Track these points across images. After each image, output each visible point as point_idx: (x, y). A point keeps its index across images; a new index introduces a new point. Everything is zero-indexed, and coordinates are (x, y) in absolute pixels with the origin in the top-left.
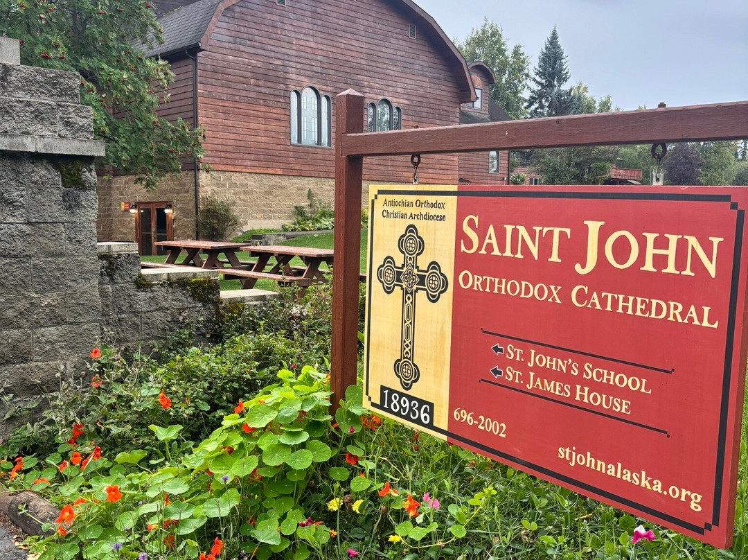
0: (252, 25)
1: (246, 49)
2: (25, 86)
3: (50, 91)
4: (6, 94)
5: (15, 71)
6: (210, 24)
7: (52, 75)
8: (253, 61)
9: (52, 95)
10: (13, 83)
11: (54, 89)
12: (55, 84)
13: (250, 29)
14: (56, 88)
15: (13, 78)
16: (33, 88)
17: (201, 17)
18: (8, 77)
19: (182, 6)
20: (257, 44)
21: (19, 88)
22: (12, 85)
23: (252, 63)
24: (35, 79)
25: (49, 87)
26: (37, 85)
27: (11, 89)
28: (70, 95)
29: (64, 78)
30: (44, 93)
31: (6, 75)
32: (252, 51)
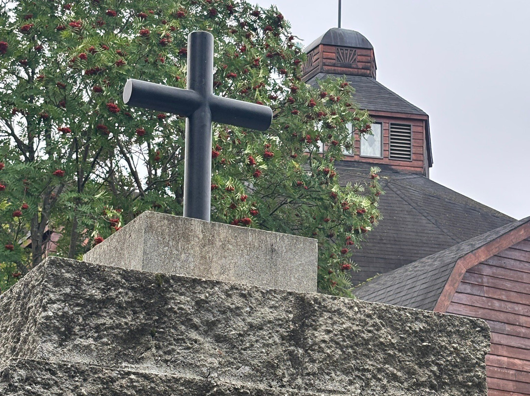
0: (514, 297)
1: (504, 340)
2: (347, 358)
3: (410, 373)
4: (299, 381)
5: (326, 315)
6: (442, 297)
7: (418, 326)
8: (517, 361)
9: (418, 385)
10: (321, 350)
11: (421, 365)
12: (425, 352)
13: (509, 305)
14: (427, 365)
15: (320, 335)
16: (369, 364)
17: (425, 286)
18: (309, 332)
19: (380, 273)
20: (523, 330)
21: (335, 364)
22: (316, 356)
23: (514, 364)
24: (375, 338)
25: (409, 361)
26: (380, 356)
27: (312, 367)
28: (462, 385)
29: (449, 334)
30: (395, 378)
31: (303, 325)
32: (515, 342)
